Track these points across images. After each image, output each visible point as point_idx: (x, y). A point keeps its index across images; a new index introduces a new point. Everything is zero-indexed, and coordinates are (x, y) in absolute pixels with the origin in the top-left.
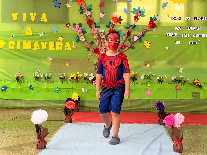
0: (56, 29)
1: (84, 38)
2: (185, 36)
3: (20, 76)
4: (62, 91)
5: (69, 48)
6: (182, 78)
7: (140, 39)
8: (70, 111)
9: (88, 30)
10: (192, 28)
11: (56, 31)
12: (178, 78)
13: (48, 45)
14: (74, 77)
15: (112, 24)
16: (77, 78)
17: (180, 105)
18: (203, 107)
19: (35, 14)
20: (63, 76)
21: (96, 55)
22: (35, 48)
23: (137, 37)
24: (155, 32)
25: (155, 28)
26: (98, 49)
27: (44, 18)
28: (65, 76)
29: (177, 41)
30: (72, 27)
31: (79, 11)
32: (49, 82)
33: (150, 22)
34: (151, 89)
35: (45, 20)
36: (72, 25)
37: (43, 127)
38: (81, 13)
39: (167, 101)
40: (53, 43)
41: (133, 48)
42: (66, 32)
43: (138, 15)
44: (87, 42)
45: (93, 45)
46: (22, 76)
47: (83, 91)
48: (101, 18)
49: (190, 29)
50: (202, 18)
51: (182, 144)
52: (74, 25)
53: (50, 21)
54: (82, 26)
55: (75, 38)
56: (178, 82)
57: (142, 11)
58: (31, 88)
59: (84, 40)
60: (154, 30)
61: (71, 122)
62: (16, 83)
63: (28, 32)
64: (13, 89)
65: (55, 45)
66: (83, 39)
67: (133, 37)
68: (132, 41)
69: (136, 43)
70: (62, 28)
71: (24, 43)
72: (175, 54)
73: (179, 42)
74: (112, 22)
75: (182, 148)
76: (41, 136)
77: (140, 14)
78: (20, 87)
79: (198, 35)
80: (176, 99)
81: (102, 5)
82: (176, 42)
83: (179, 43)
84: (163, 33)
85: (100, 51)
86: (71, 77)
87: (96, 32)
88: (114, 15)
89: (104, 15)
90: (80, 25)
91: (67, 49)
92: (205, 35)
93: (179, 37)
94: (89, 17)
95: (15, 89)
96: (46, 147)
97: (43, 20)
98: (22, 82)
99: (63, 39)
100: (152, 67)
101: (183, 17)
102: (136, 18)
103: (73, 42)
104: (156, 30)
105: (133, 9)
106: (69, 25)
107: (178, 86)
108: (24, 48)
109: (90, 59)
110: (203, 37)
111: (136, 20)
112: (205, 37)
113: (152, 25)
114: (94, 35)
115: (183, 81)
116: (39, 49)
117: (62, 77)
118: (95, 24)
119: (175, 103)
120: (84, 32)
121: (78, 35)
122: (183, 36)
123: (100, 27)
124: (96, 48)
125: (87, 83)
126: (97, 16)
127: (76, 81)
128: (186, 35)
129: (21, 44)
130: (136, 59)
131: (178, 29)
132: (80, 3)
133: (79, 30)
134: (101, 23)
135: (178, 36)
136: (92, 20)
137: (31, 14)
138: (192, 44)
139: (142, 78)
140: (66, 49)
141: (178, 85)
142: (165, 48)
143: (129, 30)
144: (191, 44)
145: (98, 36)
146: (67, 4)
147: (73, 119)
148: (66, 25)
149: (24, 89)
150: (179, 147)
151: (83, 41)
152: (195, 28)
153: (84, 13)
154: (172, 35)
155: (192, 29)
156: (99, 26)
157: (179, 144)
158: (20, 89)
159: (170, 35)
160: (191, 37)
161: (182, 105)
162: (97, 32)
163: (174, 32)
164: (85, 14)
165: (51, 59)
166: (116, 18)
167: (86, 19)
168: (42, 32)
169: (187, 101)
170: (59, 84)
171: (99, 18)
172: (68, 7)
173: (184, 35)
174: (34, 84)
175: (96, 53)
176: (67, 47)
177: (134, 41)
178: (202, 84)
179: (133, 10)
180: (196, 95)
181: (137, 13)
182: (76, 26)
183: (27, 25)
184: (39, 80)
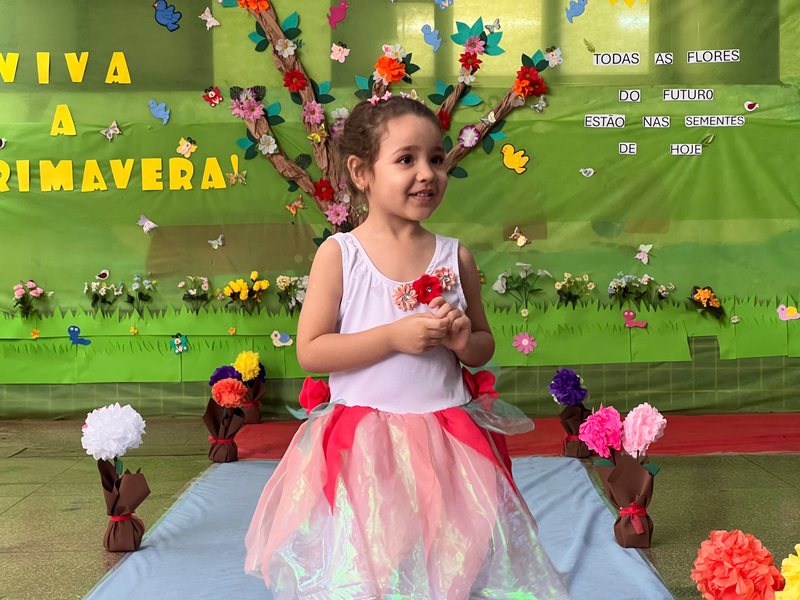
0: (168, 112)
1: (273, 140)
2: (656, 126)
3: (32, 293)
4: (197, 346)
5: (219, 183)
6: (649, 281)
7: (486, 138)
8: (227, 416)
9: (291, 114)
10: (681, 93)
11: (167, 117)
12: (634, 284)
13: (136, 173)
14: (239, 293)
15: (377, 86)
16: (251, 292)
17: (644, 386)
18: (730, 391)
19: (85, 56)
20: (199, 288)
21: (323, 204)
22: (88, 186)
23: (476, 130)
24: (541, 111)
25: (542, 97)
26: (327, 184)
27: (119, 69)
28: (205, 287)
29: (628, 144)
30: (228, 100)
31: (253, 41)
32: (146, 312)
33: (522, 75)
34: (533, 326)
35: (124, 78)
36: (226, 92)
37: (128, 472)
38: (261, 47)
39: (595, 370)
40: (157, 163)
41: (463, 174)
42: (204, 122)
43: (476, 49)
44: (287, 159)
45: (311, 169)
46: (42, 296)
47: (277, 343)
48: (335, 63)
49: (675, 96)
50: (718, 54)
51: (647, 517)
52: (236, 93)
53: (142, 81)
54: (264, 95)
55: (240, 143)
56: (636, 299)
57: (492, 33)
58: (75, 337)
59: (272, 148)
60: (541, 102)
61: (233, 457)
62: (19, 319)
63: (60, 125)
64: (8, 344)
65: (165, 170)
66: (269, 145)
67: (461, 133)
68: (456, 147)
69: (471, 155)
70: (191, 106)
71: (45, 166)
72: (619, 194)
73: (635, 147)
74: (377, 77)
75: (648, 532)
76: (120, 504)
77: (484, 46)
78: (34, 337)
79: (704, 117)
80: (631, 364)
81: (337, 16)
82: (624, 148)
83: (635, 150)
84: (571, 115)
85: (336, 190)
86: (228, 292)
87: (317, 117)
88: (387, 49)
89: (347, 52)
90: (259, 93)
91: (211, 184)
92: (730, 119)
93: (633, 129)
94: (290, 63)
95: (16, 344)
96: (142, 544)
97: (116, 79)
98: (43, 317)
99: (194, 148)
100: (536, 244)
101: (647, 51)
102: (470, 61)
103: (234, 159)
104: (547, 105)
105: (455, 26)
106: (214, 94)
107: (635, 315)
108: (45, 188)
109: (300, 222)
110: (725, 124)
111: (468, 68)
112: (730, 124)
113: (531, 85)
114: (313, 129)
115: (654, 295)
116: (102, 186)
117: (193, 292)
118: (314, 87)
119: (628, 380)
120: (272, 120)
121: (252, 130)
122: (647, 125)
123: (333, 99)
124: (321, 180)
125: (292, 312)
126: (322, 55)
127: (249, 306)
128: (660, 118)
129: (34, 171)
130: (474, 217)
131: (629, 99)
132: (256, 7)
133: (255, 113)
134: (336, 82)
135: (630, 124)
136: (301, 71)
137: (71, 57)
138: (684, 155)
139: (499, 286)
140: (205, 185)
141: (637, 312)
142: (582, 170)
143: (444, 106)
144: (680, 153)
145: (326, 135)
146: (206, 16)
147: (239, 450)
148: (205, 94)
149: (49, 343)
150: (637, 527)
151: (271, 152)
152: (692, 91)
153: (270, 45)
154: (606, 121)
155: (681, 98)
156: (330, 94)
157: (636, 517)
158: (35, 344)
159: (601, 121)
160: (678, 130)
161: (653, 384)
162: (323, 117)
163: (615, 110)
164: (276, 52)
165: (152, 225)
166: (392, 61)
167: (280, 69)
168: (114, 124)
169: (671, 368)
170: (183, 320)
171: (329, 65)
172: (209, 26)
173: (654, 119)
174: (88, 323)
175: (322, 199)
176: (210, 179)
177: (462, 146)
178: (723, 305)
179: (455, 31)
180: (703, 346)
181: (471, 40)
182: (243, 98)
183: (56, 96)
184: (106, 307)
